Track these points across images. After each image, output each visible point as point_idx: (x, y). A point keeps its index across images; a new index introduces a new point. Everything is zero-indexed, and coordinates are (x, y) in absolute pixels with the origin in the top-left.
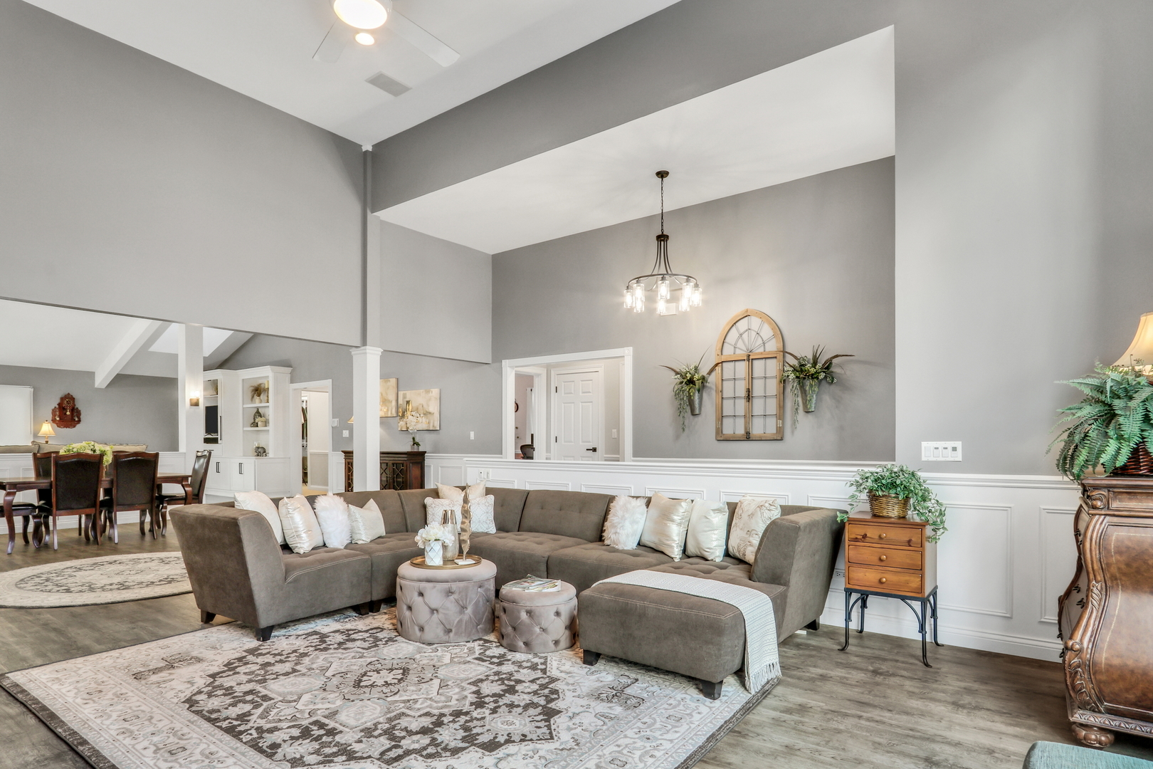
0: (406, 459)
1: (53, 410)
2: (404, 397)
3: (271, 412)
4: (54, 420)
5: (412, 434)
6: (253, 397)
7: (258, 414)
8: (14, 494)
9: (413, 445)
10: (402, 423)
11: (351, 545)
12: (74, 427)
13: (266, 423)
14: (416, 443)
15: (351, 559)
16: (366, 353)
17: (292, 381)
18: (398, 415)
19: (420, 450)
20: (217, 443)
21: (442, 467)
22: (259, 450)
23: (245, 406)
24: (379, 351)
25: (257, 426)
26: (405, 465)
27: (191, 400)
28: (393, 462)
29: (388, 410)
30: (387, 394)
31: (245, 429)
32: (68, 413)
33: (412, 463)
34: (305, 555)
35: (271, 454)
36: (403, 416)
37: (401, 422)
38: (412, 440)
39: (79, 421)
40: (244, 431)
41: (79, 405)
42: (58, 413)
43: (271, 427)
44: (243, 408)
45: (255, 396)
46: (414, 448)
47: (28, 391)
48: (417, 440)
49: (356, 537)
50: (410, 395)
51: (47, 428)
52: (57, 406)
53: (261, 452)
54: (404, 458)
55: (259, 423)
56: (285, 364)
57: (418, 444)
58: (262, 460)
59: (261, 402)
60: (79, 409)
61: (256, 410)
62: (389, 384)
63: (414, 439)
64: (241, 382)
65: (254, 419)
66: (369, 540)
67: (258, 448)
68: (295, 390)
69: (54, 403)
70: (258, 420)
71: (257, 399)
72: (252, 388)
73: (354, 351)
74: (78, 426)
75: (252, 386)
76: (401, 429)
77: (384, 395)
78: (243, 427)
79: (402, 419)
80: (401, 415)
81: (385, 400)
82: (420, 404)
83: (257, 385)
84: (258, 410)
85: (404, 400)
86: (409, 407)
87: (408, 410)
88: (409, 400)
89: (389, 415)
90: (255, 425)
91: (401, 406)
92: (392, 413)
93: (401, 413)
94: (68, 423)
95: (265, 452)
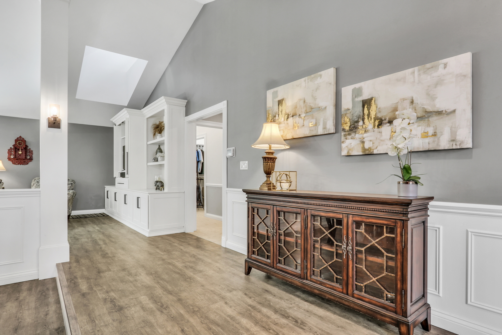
1: (9, 150)
2: (356, 95)
3: (166, 148)
4: (10, 159)
6: (154, 134)
7: (159, 149)
10: (351, 142)
12: (27, 164)
17: (187, 114)
18: (339, 130)
20: (125, 177)
21: (478, 235)
22: (158, 184)
23: (149, 143)
25: (157, 161)
29: (316, 125)
31: (149, 164)
32: (21, 152)
35: (166, 189)
36: (354, 128)
37: (349, 141)
39: (31, 159)
40: (148, 166)
42: (13, 153)
43: (166, 162)
44: (147, 145)
50: (371, 88)
53: (159, 185)
55: (159, 158)
56: (182, 96)
59: (161, 138)
62: (319, 81)
65: (156, 155)
67: (157, 182)
71: (157, 134)
75: (154, 125)
76: (348, 152)
77: (309, 101)
78: (147, 162)
79: (349, 134)
80: (347, 128)
81: (312, 108)
82: (404, 99)
83: (158, 123)
84: (159, 146)
85: (356, 99)
86: (369, 110)
87: (366, 117)
88: (370, 97)
89: (320, 131)
90: (156, 160)
91: (348, 112)
92: (324, 128)
93: (349, 124)
94: (22, 161)
95: (163, 186)
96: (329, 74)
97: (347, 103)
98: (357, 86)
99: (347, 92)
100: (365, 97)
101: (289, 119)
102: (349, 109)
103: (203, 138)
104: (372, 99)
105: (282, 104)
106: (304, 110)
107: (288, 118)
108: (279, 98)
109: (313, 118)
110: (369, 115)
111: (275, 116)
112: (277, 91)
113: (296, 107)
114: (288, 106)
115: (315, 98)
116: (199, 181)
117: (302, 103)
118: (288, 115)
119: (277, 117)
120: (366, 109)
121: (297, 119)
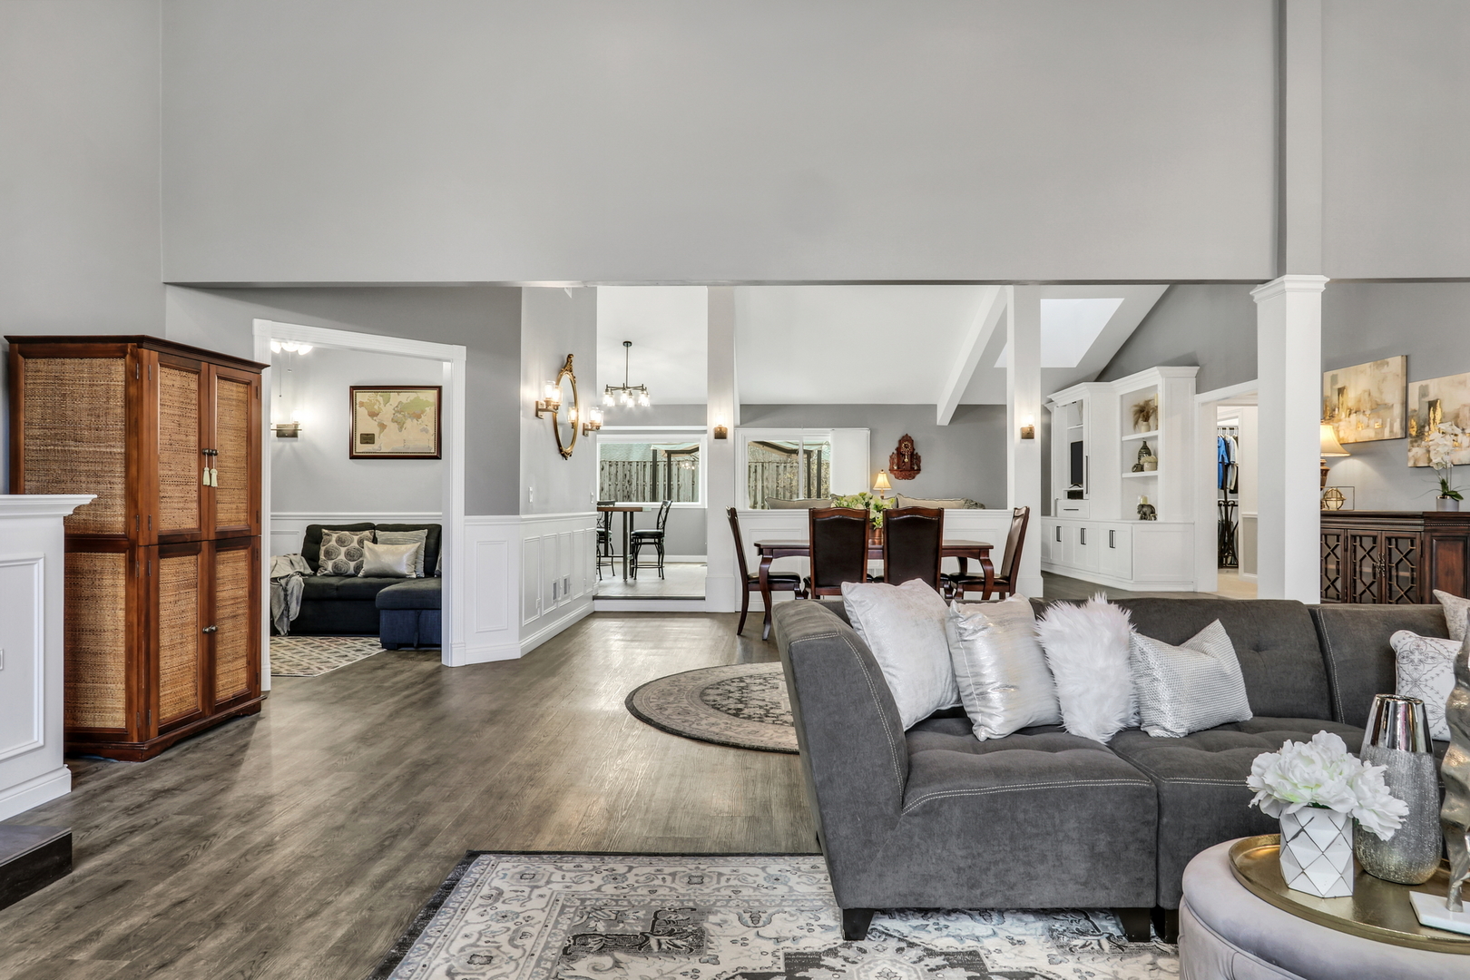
0: (1421, 528)
2: (1424, 392)
3: (1161, 447)
4: (891, 470)
5: (1438, 473)
6: (1137, 422)
7: (1145, 450)
8: (769, 561)
9: (1444, 496)
10: (1417, 451)
11: (1131, 736)
12: (914, 478)
13: (1155, 466)
14: (1447, 493)
15: (1091, 783)
16: (1284, 292)
17: (1198, 391)
18: (1406, 435)
19: (1461, 510)
20: (1082, 498)
22: (1145, 509)
23: (1125, 438)
24: (1319, 282)
25: (1142, 470)
26: (1417, 542)
27: (1022, 429)
28: (1389, 534)
29: (1383, 426)
30: (1381, 393)
31: (1125, 475)
32: (906, 460)
33: (1440, 539)
34: (990, 745)
35: (1160, 517)
36: (1421, 435)
37: (1415, 450)
38: (1440, 487)
39: (919, 470)
40: (1122, 479)
41: (920, 451)
42: (896, 461)
43: (1160, 472)
44: (1122, 442)
45: (1140, 421)
46: (1444, 506)
47: (864, 433)
48: (1452, 487)
49: (1149, 716)
50: (1436, 387)
51: (883, 480)
52: (895, 452)
53: (1147, 512)
54: (1418, 527)
55: (1146, 466)
56: (1190, 361)
57: (1456, 496)
58: (1147, 525)
59: (1149, 430)
60: (919, 454)
61: (1141, 444)
62: (1385, 369)
63: (1444, 484)
64: (1118, 400)
65: (1139, 459)
66: (1181, 731)
67: (1142, 506)
68: (1204, 404)
69: (891, 448)
70: (1145, 458)
71: (1142, 424)
72: (1137, 408)
73: (1258, 293)
74: (918, 476)
75: (1136, 406)
76: (1415, 463)
77: (1375, 394)
78: (1122, 473)
79: (1416, 441)
80: (1414, 434)
81: (1378, 405)
82: (1465, 406)
83: (1142, 403)
84: (1145, 442)
85: (1423, 400)
86: (1434, 413)
87: (1432, 422)
88: (1435, 399)
89: (1387, 435)
90: (1139, 468)
91: (1415, 414)
92: (1391, 431)
93: (1415, 429)
94: (907, 473)
95: (1153, 512)
96: (1396, 363)
97: (1414, 403)
98: (1424, 383)
99: (1414, 388)
100: (1431, 398)
101: (1351, 416)
102: (1415, 411)
103: (1237, 417)
104: (1436, 401)
105: (1343, 394)
106: (1368, 406)
107: (1350, 414)
108: (1340, 386)
109: (1379, 417)
110: (1434, 419)
111: (1334, 410)
112: (1337, 375)
113: (1360, 401)
114: (1351, 397)
115: (1381, 392)
116: (1229, 508)
117: (1366, 395)
118: (1351, 410)
119: (1337, 412)
120: (1432, 412)
121: (1361, 416)
